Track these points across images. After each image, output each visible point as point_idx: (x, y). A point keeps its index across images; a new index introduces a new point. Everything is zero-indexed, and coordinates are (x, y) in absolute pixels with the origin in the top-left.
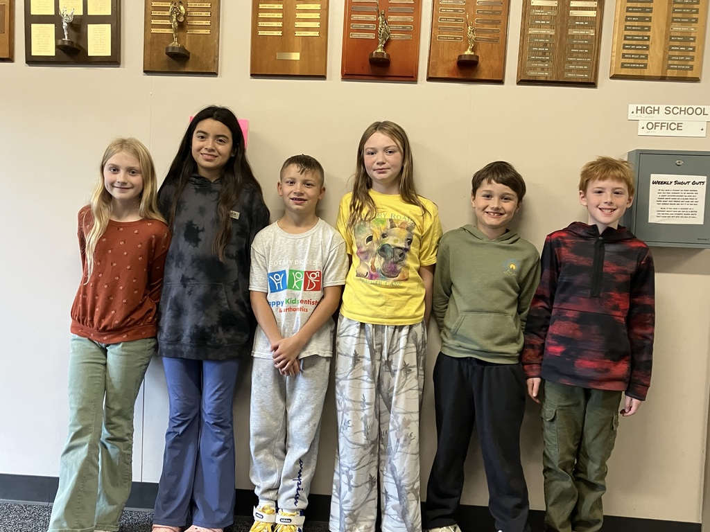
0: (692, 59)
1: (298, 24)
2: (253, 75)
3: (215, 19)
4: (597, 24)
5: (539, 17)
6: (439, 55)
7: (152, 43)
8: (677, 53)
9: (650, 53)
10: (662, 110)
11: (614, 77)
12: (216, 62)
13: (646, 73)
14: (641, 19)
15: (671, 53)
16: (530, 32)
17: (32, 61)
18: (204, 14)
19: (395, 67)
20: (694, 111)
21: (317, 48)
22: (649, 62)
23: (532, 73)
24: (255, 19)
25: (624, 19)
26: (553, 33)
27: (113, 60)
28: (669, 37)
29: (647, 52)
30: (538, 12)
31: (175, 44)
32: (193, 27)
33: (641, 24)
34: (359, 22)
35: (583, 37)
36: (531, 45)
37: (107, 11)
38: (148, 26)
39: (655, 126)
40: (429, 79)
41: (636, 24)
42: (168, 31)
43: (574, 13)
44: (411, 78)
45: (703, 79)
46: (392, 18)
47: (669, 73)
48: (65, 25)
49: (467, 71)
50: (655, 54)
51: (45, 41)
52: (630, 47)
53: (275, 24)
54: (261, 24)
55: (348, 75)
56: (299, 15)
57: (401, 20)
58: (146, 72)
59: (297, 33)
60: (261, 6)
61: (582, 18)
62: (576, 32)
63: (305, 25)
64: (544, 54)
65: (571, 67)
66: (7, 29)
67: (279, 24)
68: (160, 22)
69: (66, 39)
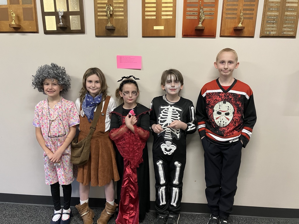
1: (163, 13)
2: (143, 37)
3: (126, 11)
5: (272, 7)
6: (225, 26)
7: (98, 23)
12: (127, 31)
16: (267, 14)
17: (47, 32)
18: (121, 9)
19: (206, 32)
21: (171, 24)
23: (268, 33)
24: (144, 11)
26: (278, 14)
27: (82, 31)
30: (272, 5)
31: (109, 25)
32: (116, 16)
34: (190, 11)
35: (291, 16)
36: (268, 20)
37: (77, 9)
38: (96, 15)
40: (221, 36)
42: (105, 18)
43: (288, 5)
44: (213, 36)
48: (60, 17)
49: (238, 33)
51: (51, 23)
53: (153, 13)
54: (146, 14)
55: (185, 35)
56: (163, 9)
57: (209, 10)
58: (97, 36)
59: (163, 17)
60: (146, 5)
61: (292, 7)
62: (288, 13)
63: (166, 15)
64: (273, 23)
65: (285, 29)
66: (34, 18)
67: (155, 13)
68: (101, 14)
69: (61, 24)
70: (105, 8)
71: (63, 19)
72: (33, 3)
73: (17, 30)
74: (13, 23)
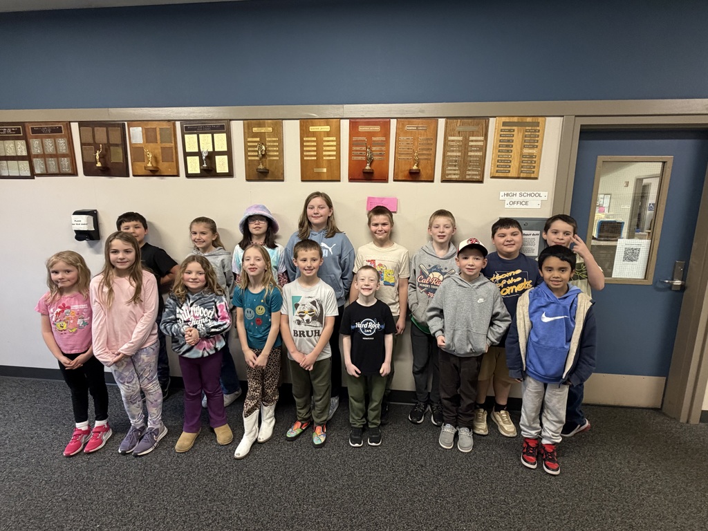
0: (534, 167)
1: (324, 153)
2: (303, 181)
3: (281, 151)
4: (483, 149)
5: (452, 146)
6: (399, 169)
7: (249, 165)
8: (526, 164)
9: (512, 164)
10: (518, 195)
11: (492, 177)
12: (283, 174)
13: (509, 175)
14: (507, 146)
15: (523, 164)
16: (448, 154)
17: (189, 176)
18: (275, 149)
19: (376, 175)
20: (535, 195)
21: (335, 166)
22: (511, 169)
23: (449, 177)
24: (302, 151)
25: (498, 146)
26: (460, 155)
27: (230, 174)
28: (523, 156)
29: (510, 164)
30: (452, 143)
31: (261, 167)
32: (270, 156)
33: (507, 149)
34: (357, 151)
35: (476, 156)
36: (448, 161)
37: (225, 149)
38: (246, 156)
39: (514, 203)
40: (394, 180)
41: (505, 149)
42: (257, 158)
43: (471, 144)
44: (385, 180)
45: (539, 178)
46: (374, 149)
47: (522, 175)
48: (204, 158)
49: (414, 176)
50: (515, 165)
51: (194, 165)
52: (502, 161)
53: (312, 153)
54: (305, 153)
55: (352, 179)
56: (325, 148)
57: (379, 149)
58: (247, 180)
59: (324, 158)
60: (305, 144)
61: (476, 146)
62: (472, 154)
63: (328, 154)
64: (455, 166)
65: (470, 173)
66: (174, 159)
67: (315, 153)
68: (253, 154)
69: (205, 165)
70: (256, 146)
71: (208, 160)
72: (173, 142)
73: (155, 173)
74: (149, 165)
